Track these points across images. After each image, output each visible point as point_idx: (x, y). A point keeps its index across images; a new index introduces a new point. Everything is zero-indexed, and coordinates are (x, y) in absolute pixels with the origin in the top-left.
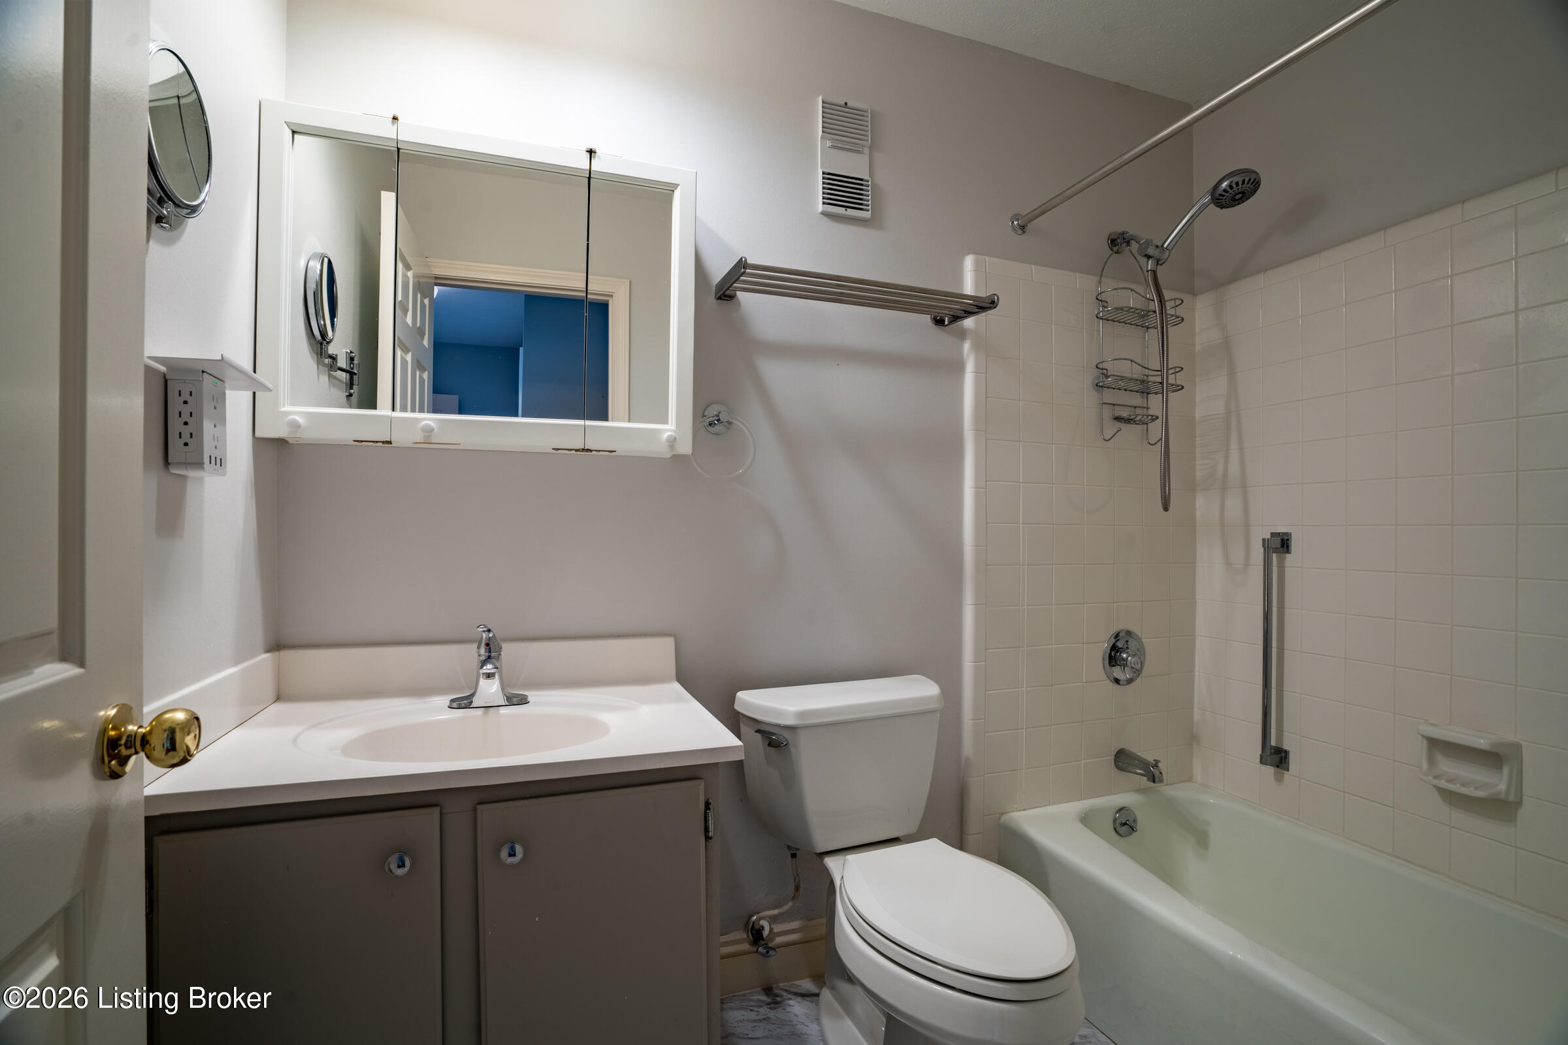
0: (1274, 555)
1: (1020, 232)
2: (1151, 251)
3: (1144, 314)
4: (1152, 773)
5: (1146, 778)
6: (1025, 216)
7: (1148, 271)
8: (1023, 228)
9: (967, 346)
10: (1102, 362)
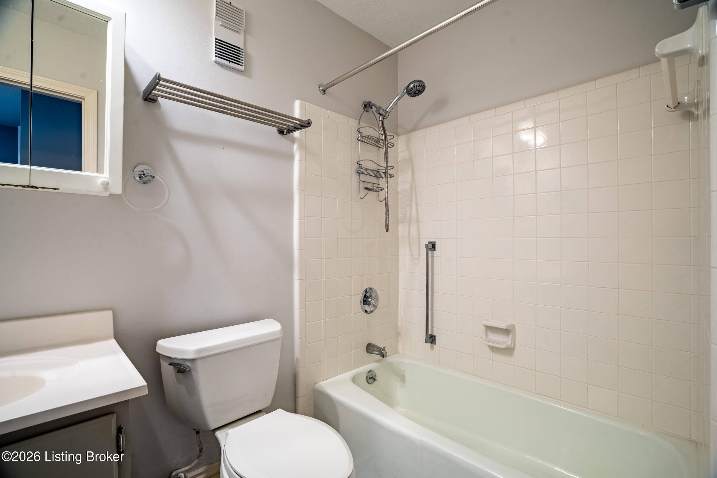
0: (430, 251)
1: (323, 93)
2: (381, 112)
3: (378, 141)
4: (382, 353)
5: (380, 356)
6: (325, 85)
7: (380, 121)
8: (324, 91)
9: (296, 146)
10: (360, 161)
